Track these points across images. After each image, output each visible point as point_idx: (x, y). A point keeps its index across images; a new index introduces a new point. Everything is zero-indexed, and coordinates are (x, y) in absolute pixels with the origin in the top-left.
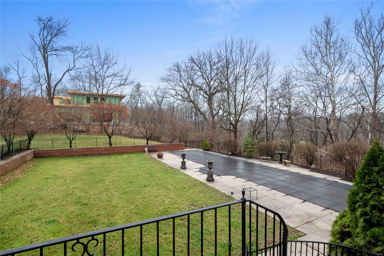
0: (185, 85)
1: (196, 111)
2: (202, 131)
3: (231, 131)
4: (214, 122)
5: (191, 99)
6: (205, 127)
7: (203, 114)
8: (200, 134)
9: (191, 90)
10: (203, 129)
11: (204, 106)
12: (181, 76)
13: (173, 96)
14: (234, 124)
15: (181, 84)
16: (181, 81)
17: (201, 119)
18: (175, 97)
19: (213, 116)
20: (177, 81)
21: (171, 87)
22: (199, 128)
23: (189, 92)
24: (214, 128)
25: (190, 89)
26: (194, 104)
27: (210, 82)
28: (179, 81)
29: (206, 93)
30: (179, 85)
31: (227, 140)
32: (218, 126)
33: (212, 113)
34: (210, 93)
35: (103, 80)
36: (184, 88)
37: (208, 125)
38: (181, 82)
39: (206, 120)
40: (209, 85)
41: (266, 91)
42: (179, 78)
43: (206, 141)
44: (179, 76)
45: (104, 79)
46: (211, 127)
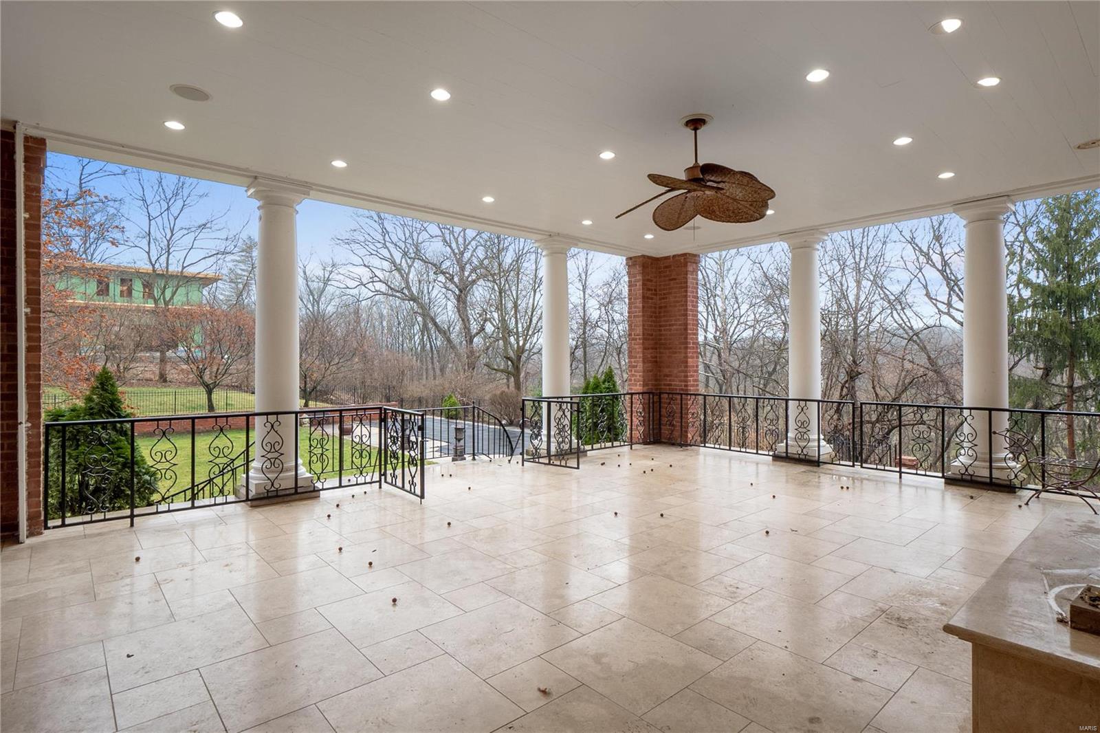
0: (398, 256)
1: (425, 325)
2: (442, 375)
3: (509, 373)
4: (472, 352)
5: (412, 294)
6: (450, 366)
7: (445, 333)
8: (437, 382)
9: (413, 269)
10: (442, 370)
11: (446, 311)
12: (385, 232)
13: (364, 285)
14: (513, 356)
15: (385, 253)
16: (385, 244)
17: (439, 343)
18: (370, 286)
19: (471, 337)
20: (376, 244)
21: (358, 261)
22: (434, 369)
23: (408, 274)
24: (472, 366)
25: (410, 267)
26: (421, 306)
27: (462, 253)
28: (379, 245)
29: (451, 280)
30: (380, 256)
31: (498, 392)
32: (483, 359)
33: (466, 327)
34: (461, 280)
35: (168, 238)
36: (393, 262)
37: (456, 359)
38: (387, 248)
39: (453, 347)
40: (459, 261)
41: (583, 286)
42: (380, 238)
43: (451, 397)
44: (380, 231)
45: (172, 235)
46: (463, 366)
